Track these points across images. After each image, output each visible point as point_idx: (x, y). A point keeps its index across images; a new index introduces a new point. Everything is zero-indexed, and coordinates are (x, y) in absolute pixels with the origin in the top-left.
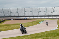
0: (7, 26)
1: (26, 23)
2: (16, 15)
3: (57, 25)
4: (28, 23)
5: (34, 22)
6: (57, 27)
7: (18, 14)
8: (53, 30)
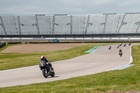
0: (11, 57)
1: (56, 52)
2: (34, 31)
3: (131, 57)
4: (62, 51)
5: (75, 49)
6: (131, 61)
7: (38, 29)
8: (120, 68)
